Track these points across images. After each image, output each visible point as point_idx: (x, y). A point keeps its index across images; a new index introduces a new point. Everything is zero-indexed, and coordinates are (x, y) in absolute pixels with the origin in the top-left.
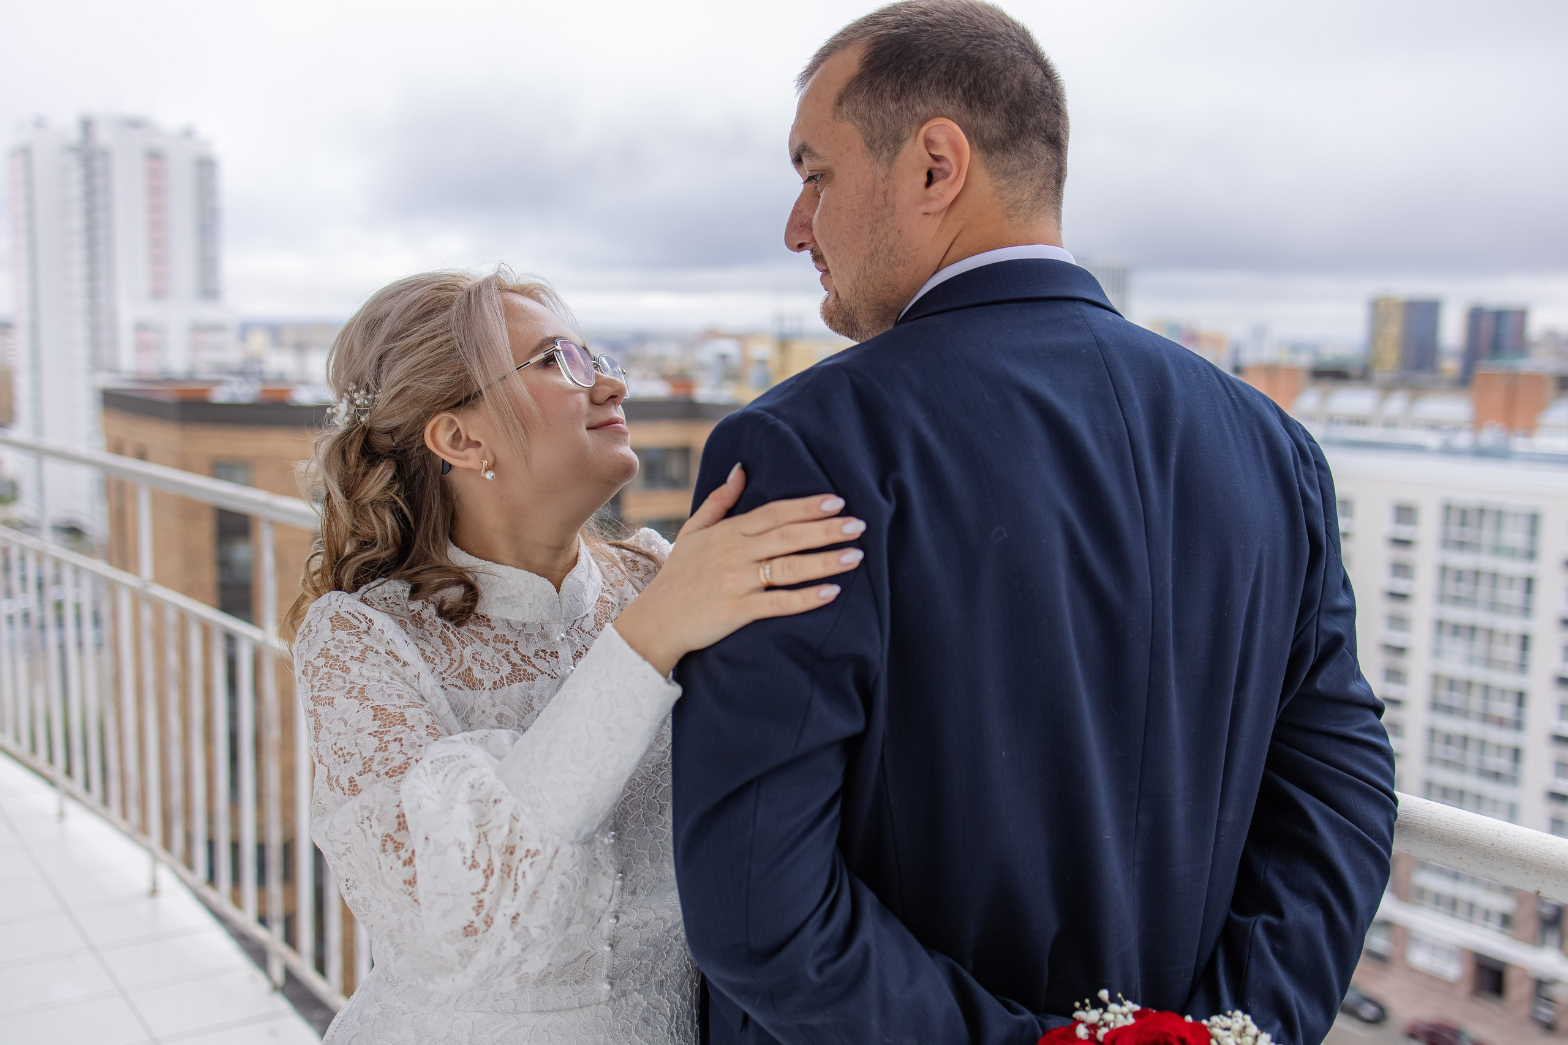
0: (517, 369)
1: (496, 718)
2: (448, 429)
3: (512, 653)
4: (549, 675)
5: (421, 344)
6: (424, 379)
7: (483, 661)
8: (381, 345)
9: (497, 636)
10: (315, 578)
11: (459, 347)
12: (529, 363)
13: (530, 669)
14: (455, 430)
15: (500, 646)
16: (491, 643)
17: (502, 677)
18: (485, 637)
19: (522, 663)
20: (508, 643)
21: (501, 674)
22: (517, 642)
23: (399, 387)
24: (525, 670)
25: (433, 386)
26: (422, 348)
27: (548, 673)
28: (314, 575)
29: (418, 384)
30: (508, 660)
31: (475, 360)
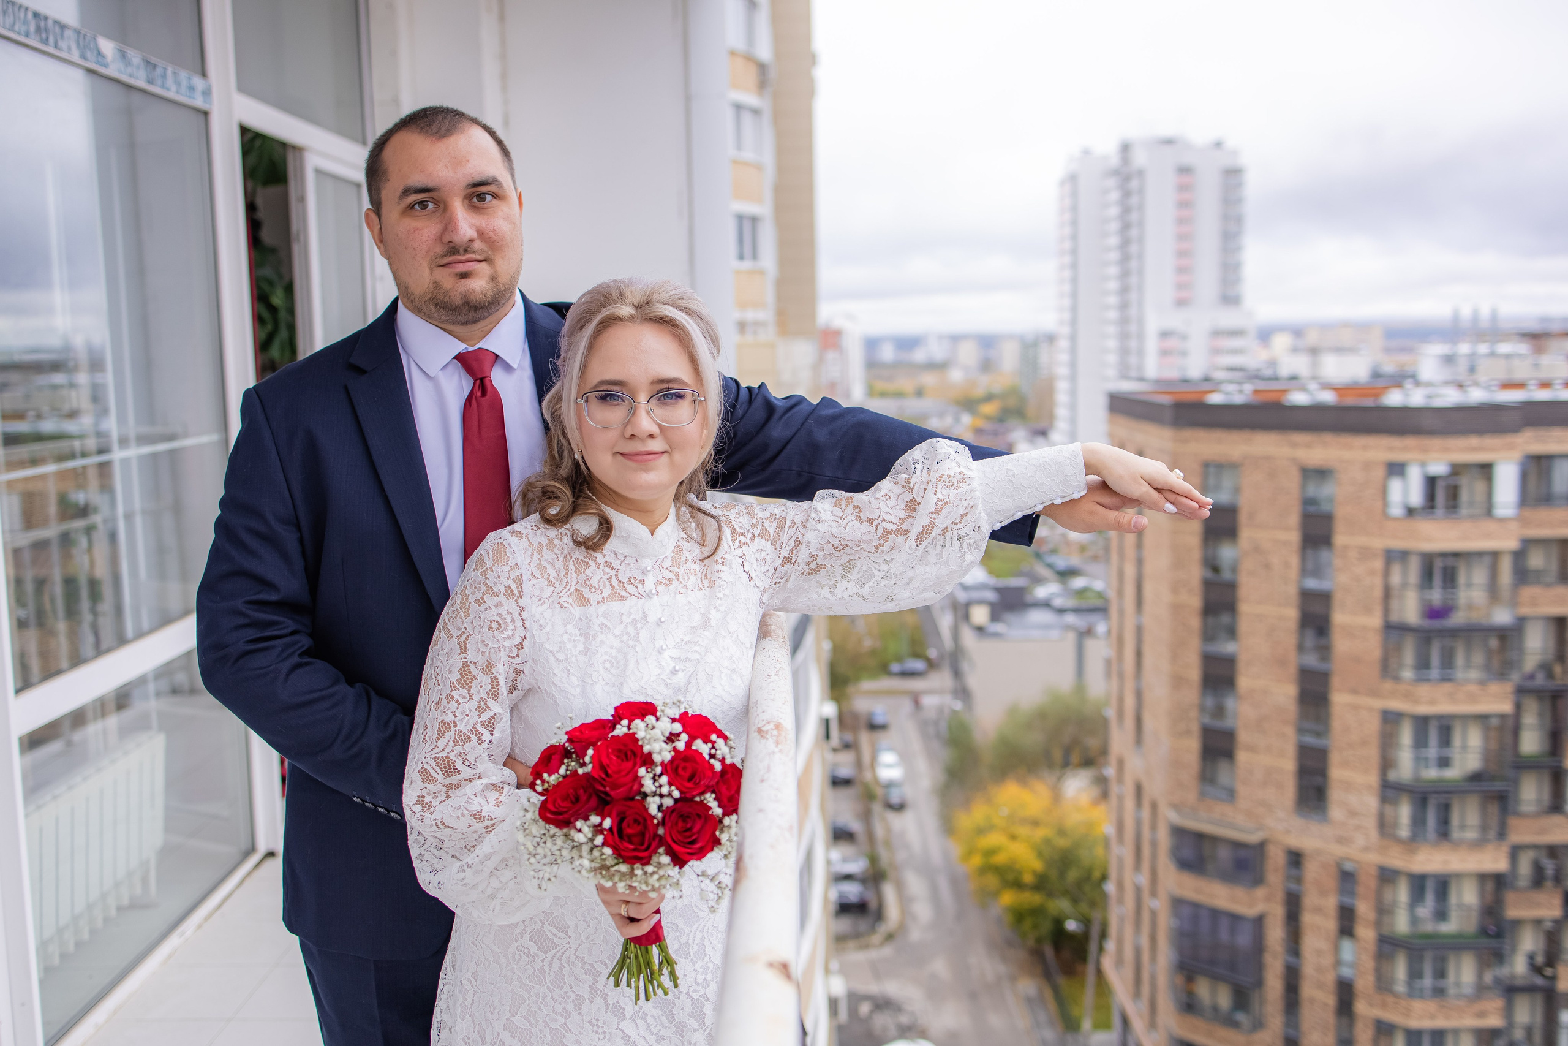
1: (599, 625)
3: (614, 578)
4: (636, 596)
7: (591, 585)
9: (606, 562)
13: (623, 593)
15: (607, 570)
16: (601, 567)
17: (603, 598)
18: (598, 561)
19: (618, 588)
20: (612, 569)
21: (603, 594)
22: (618, 569)
24: (619, 594)
27: (636, 595)
30: (610, 582)
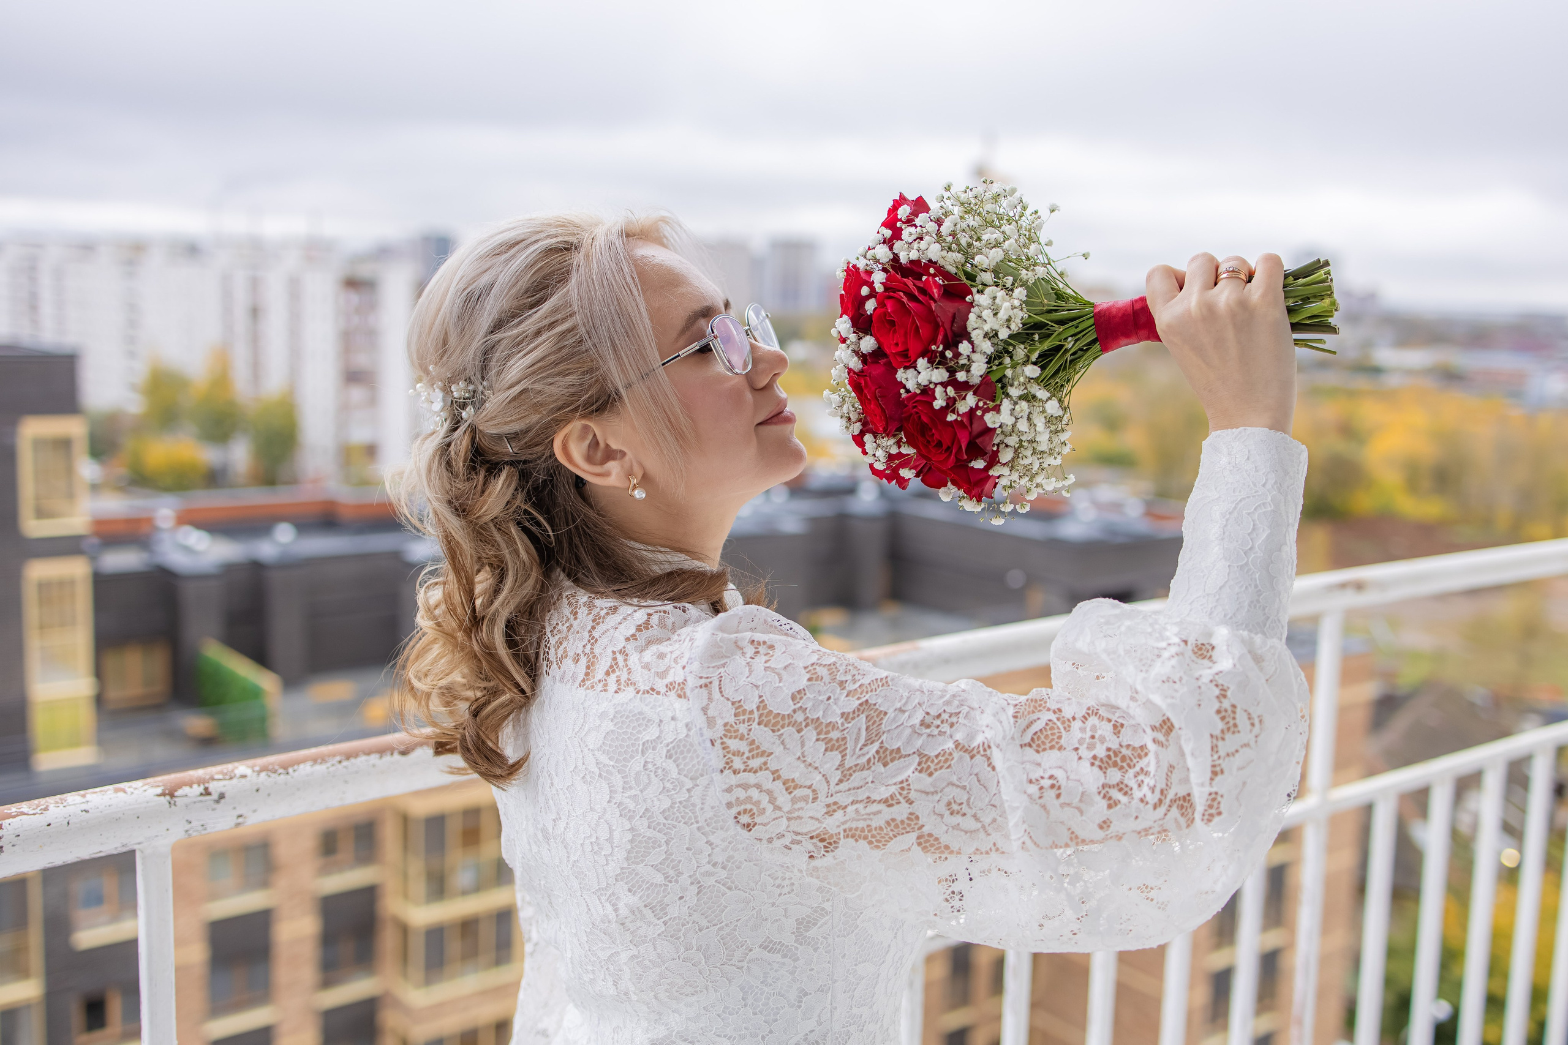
0: (663, 364)
2: (582, 438)
5: (538, 333)
6: (548, 380)
8: (486, 336)
10: (437, 612)
11: (587, 337)
12: (679, 356)
14: (590, 437)
23: (518, 389)
25: (558, 388)
26: (540, 340)
28: (435, 609)
29: (539, 386)
31: (609, 356)
